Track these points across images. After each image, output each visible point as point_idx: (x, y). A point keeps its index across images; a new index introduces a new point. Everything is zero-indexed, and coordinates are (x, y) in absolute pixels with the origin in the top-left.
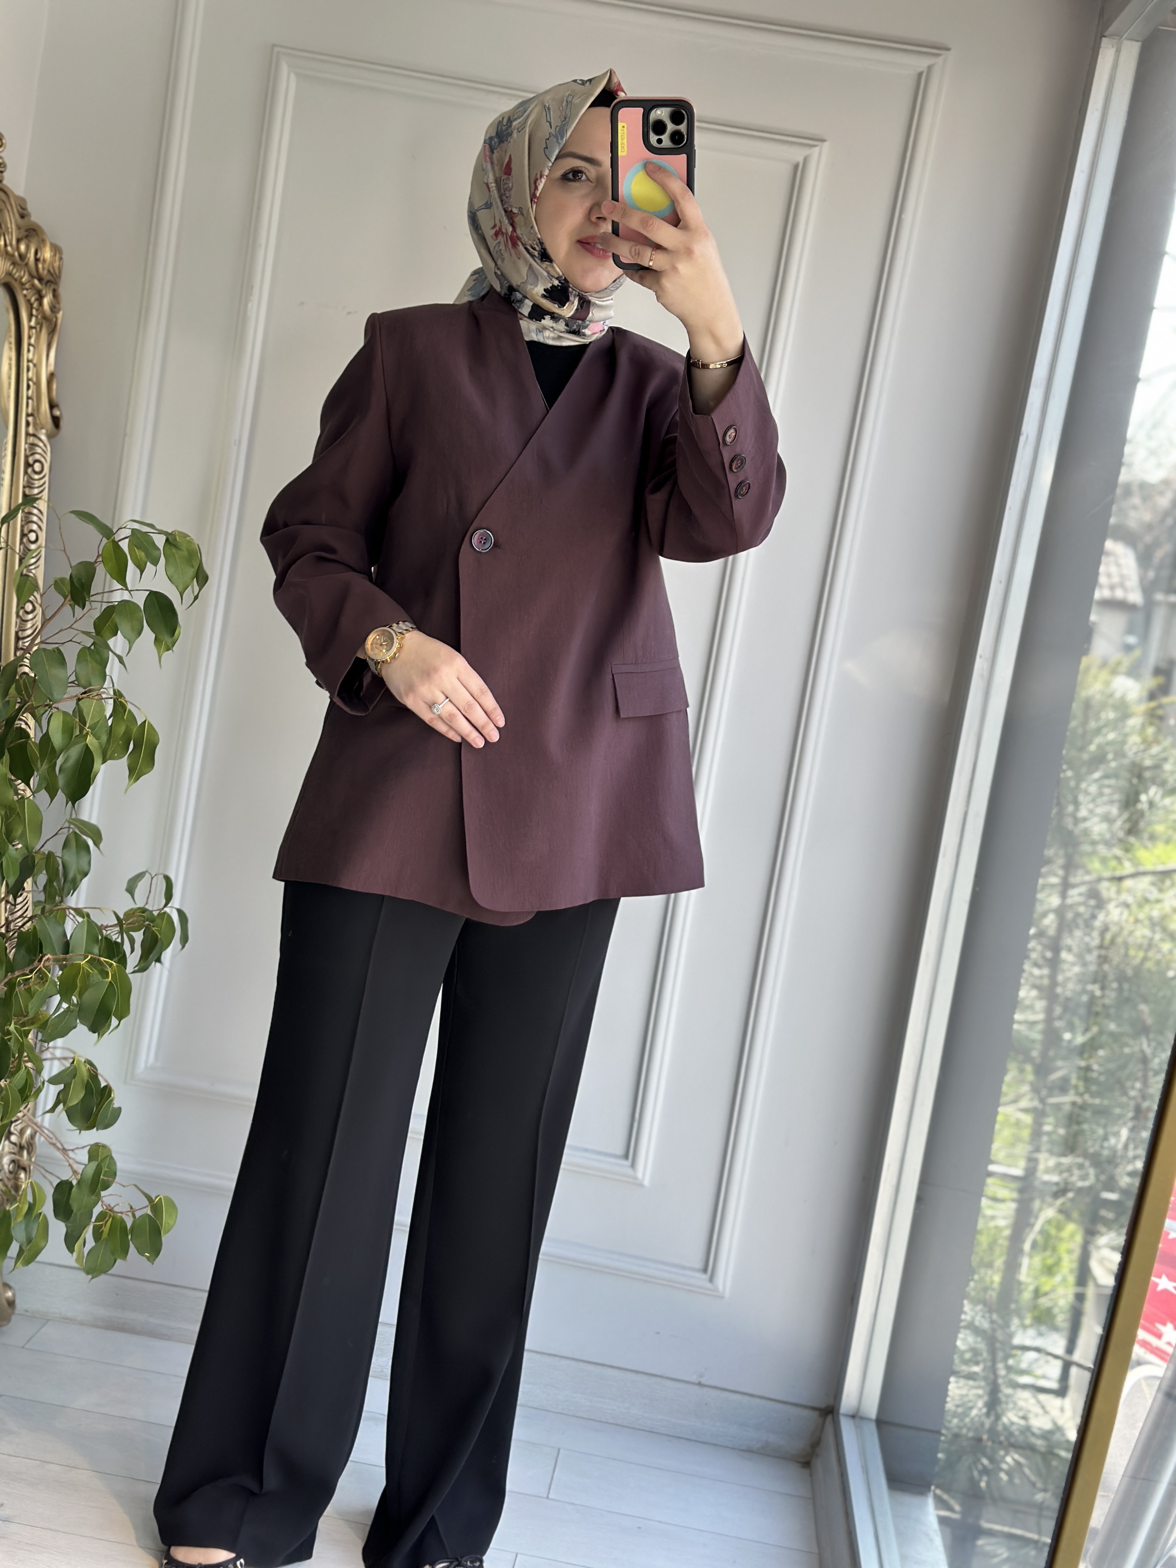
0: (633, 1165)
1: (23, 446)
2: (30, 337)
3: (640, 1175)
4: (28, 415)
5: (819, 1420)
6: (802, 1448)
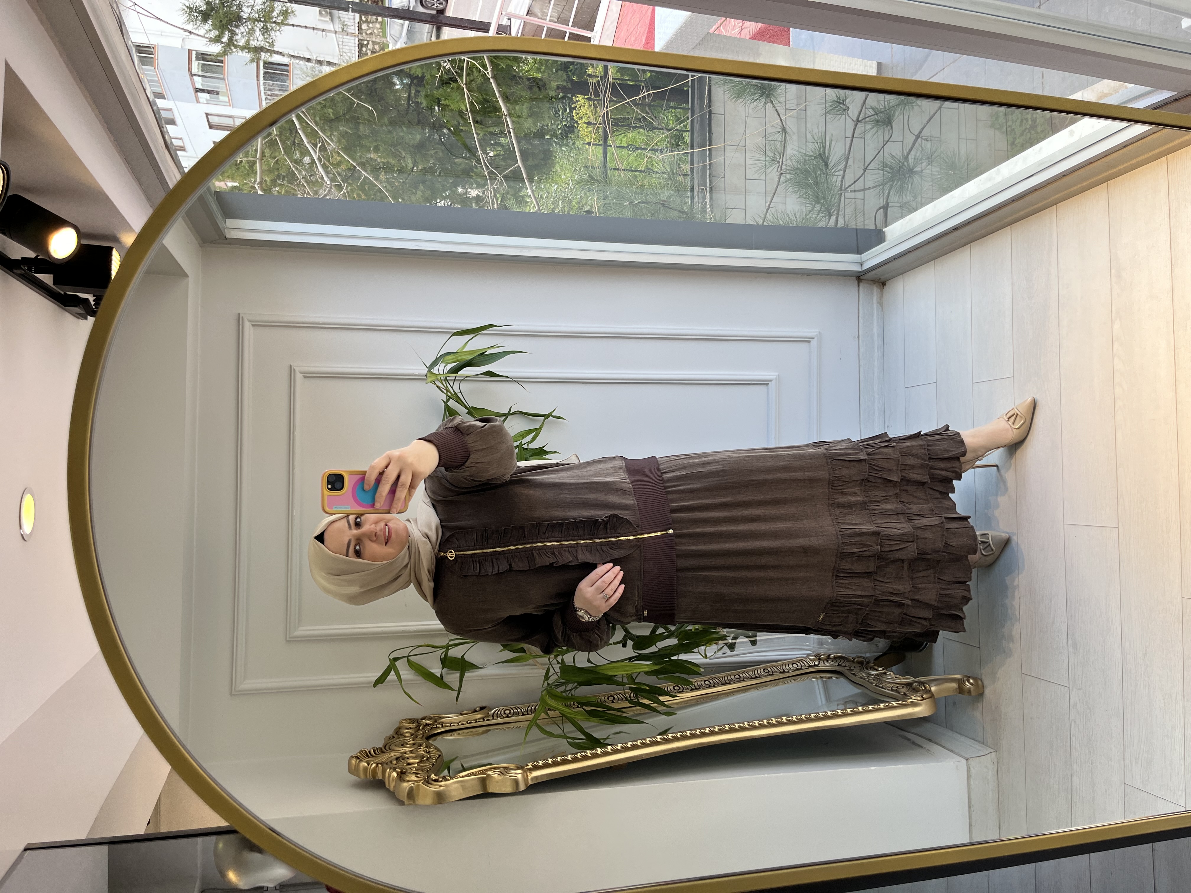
0: (771, 381)
1: (500, 720)
2: (447, 726)
3: (774, 377)
4: (484, 721)
5: (863, 281)
6: (877, 286)
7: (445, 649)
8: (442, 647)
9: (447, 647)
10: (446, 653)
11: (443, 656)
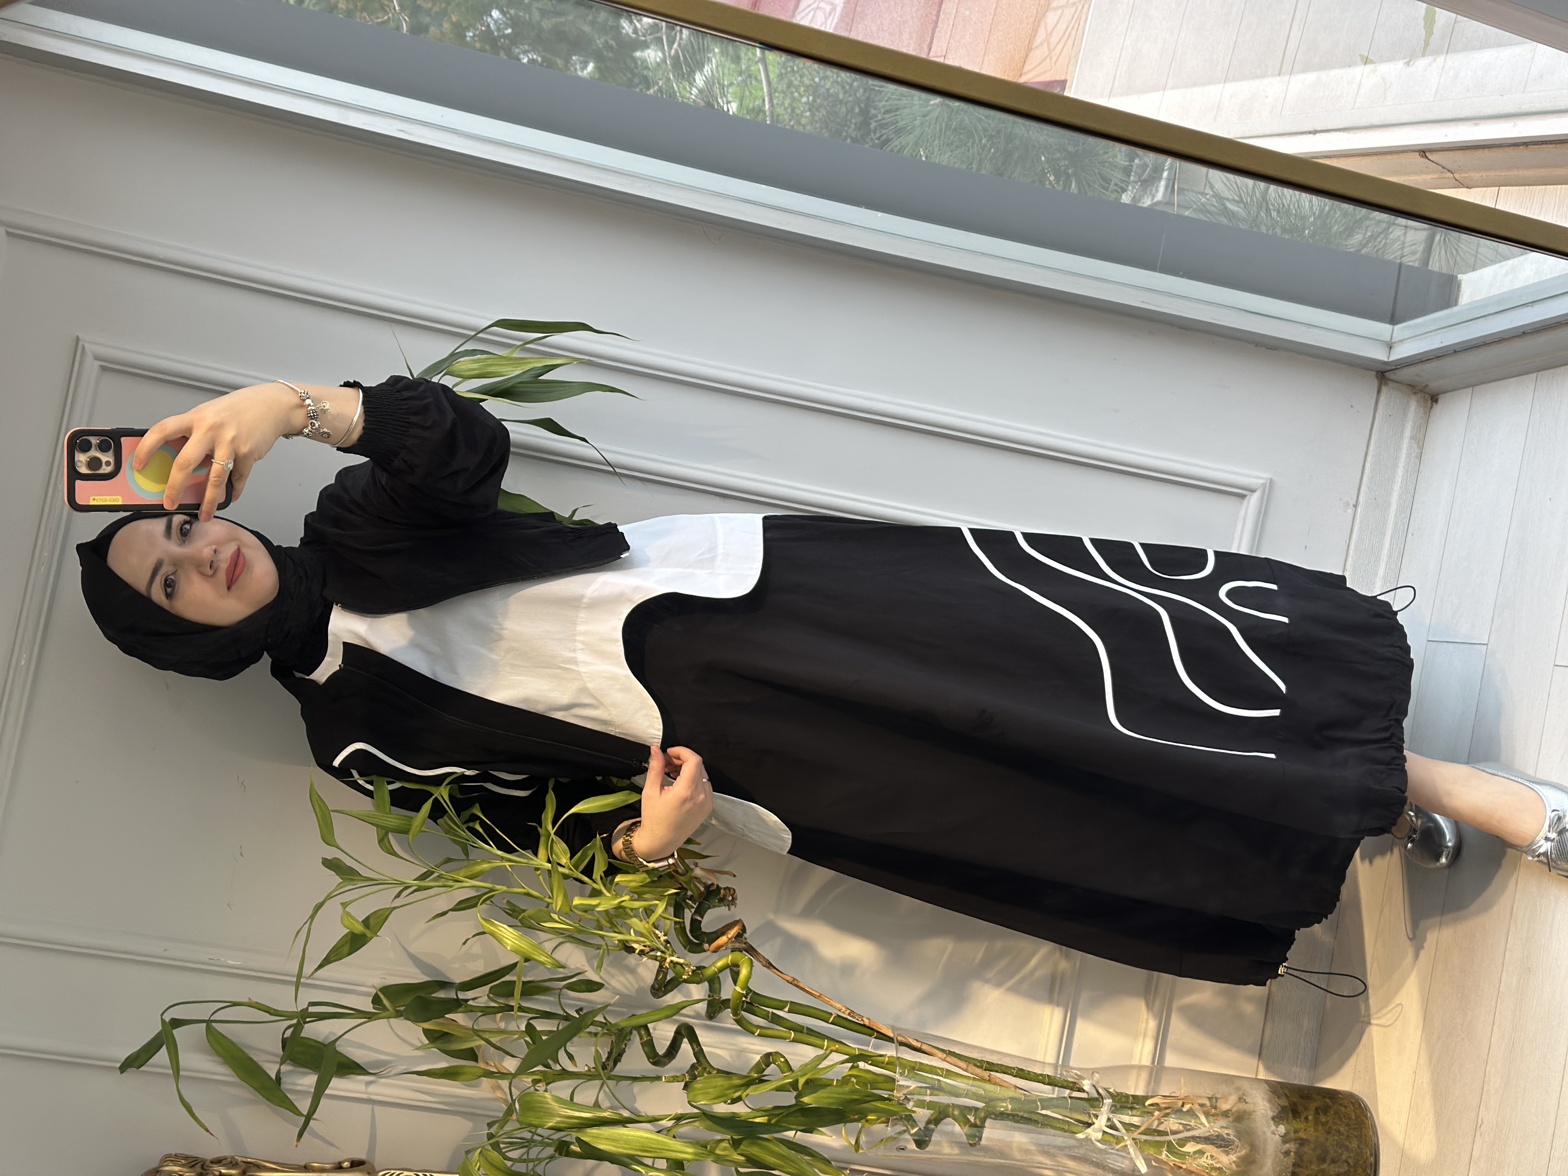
5: (1391, 384)
6: (1418, 401)
7: (295, 1021)
8: (288, 1016)
9: (304, 1016)
10: (298, 1028)
11: (288, 1033)
